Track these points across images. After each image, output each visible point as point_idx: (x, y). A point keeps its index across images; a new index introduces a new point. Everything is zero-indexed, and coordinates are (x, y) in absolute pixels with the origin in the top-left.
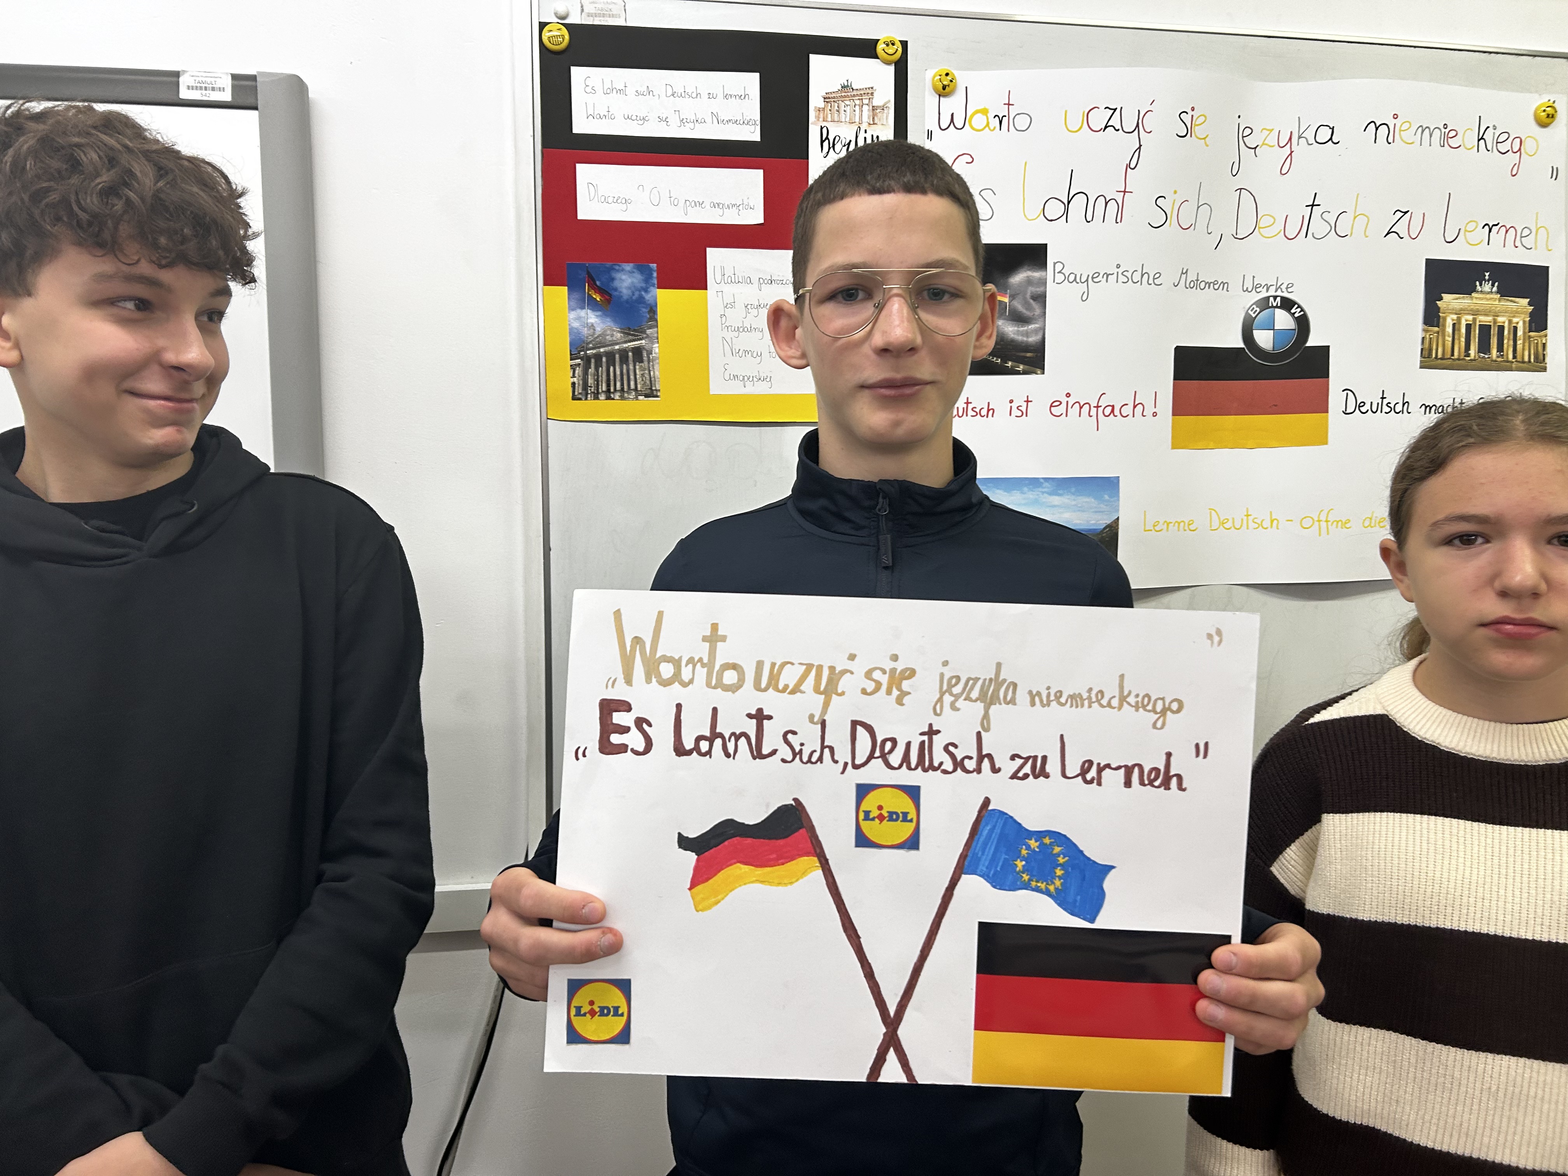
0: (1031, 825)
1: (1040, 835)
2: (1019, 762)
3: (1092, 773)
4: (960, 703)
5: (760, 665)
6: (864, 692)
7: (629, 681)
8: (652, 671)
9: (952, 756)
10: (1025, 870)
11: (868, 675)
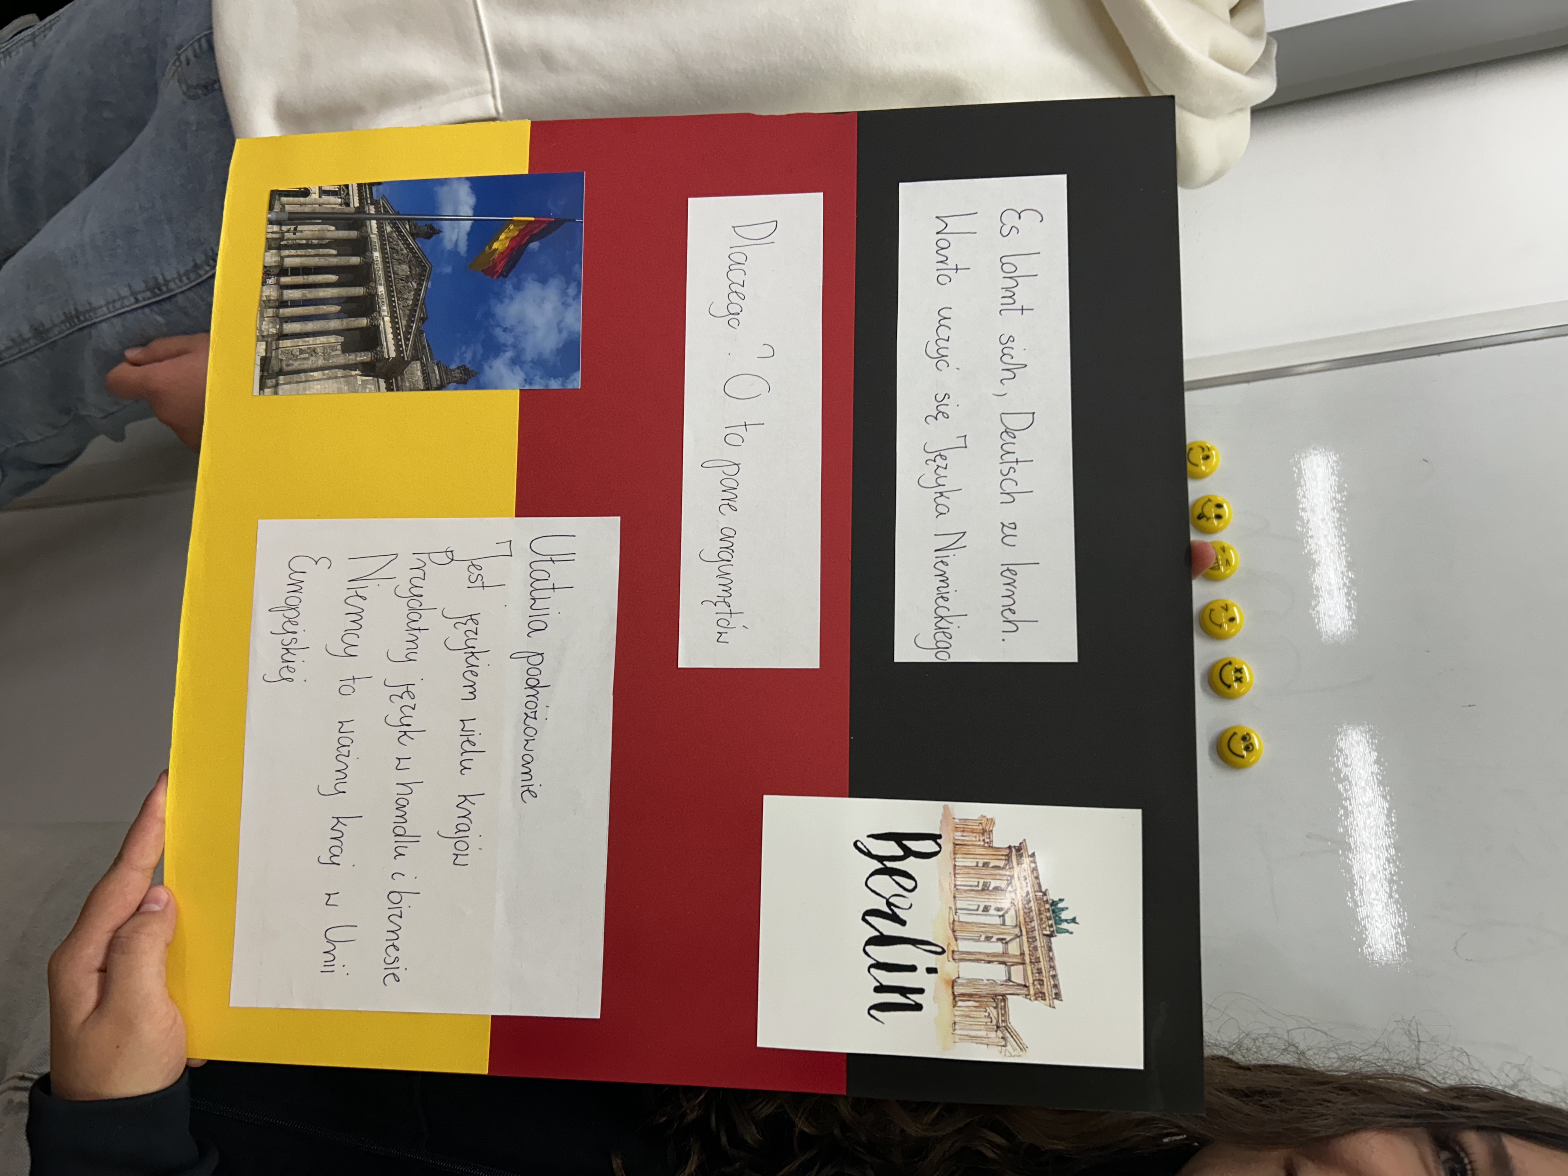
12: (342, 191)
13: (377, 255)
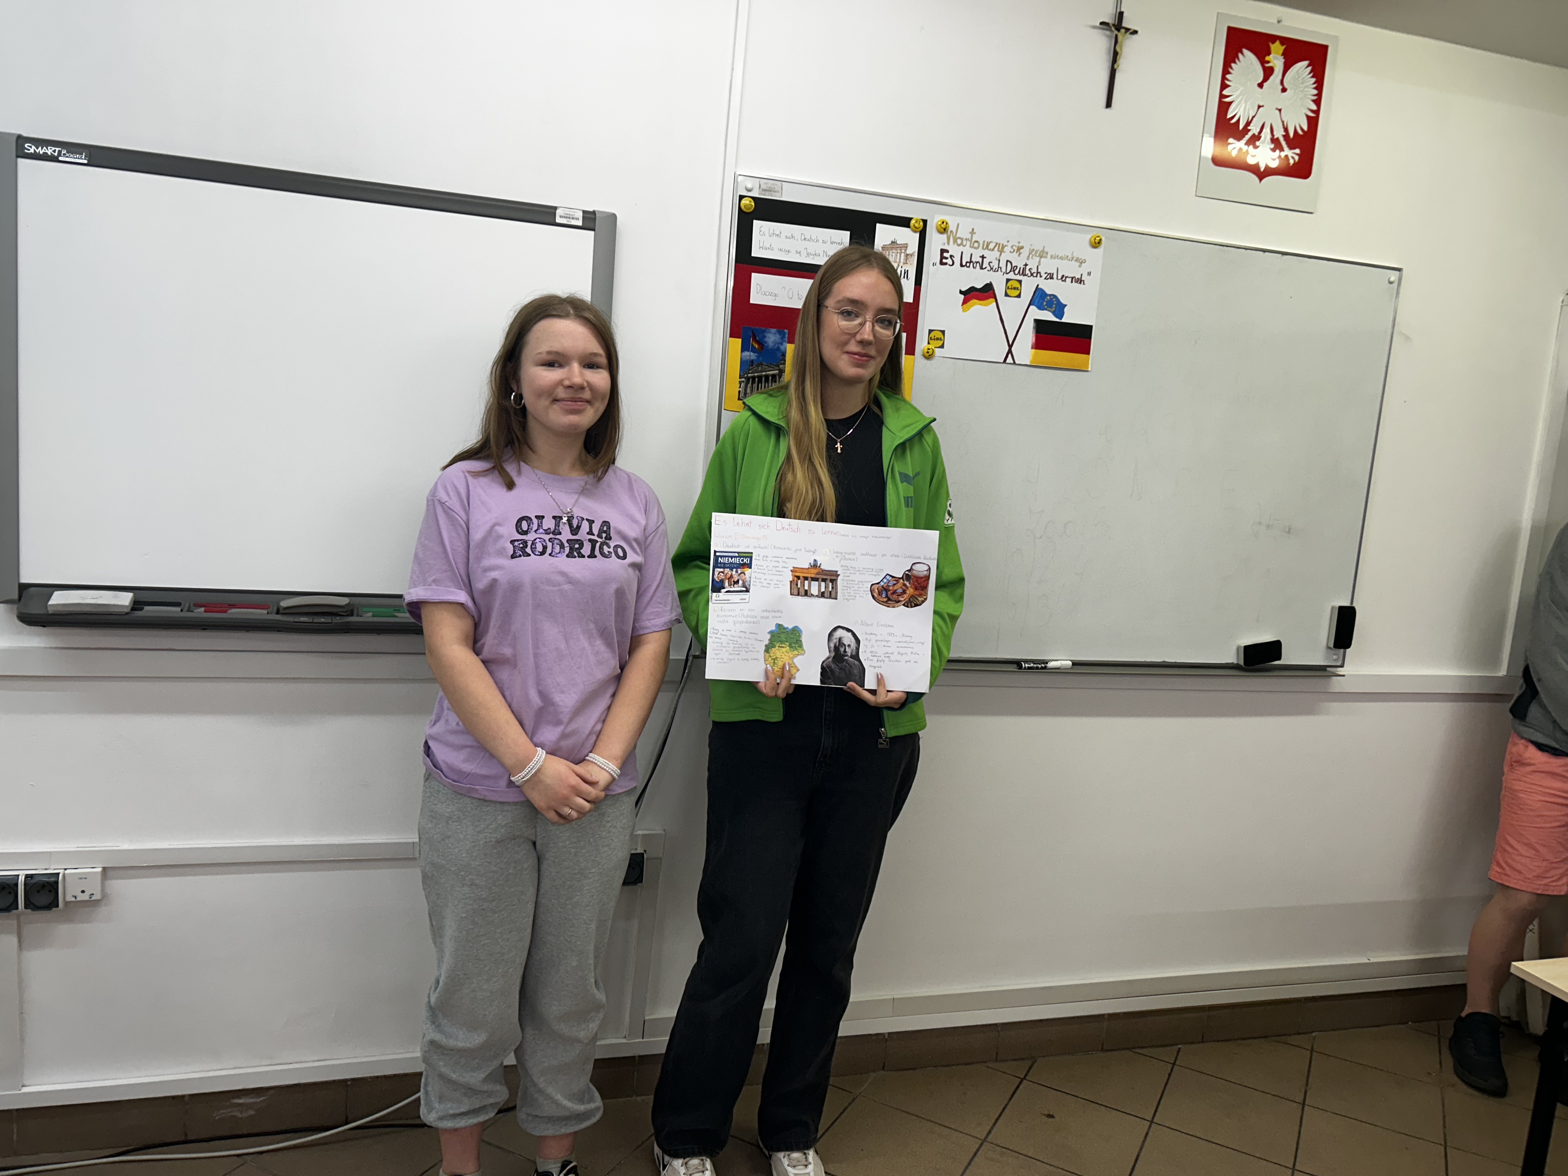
0: (1048, 292)
1: (1051, 295)
2: (1047, 275)
3: (1064, 279)
4: (1034, 257)
5: (984, 242)
6: (1010, 252)
7: (948, 243)
8: (955, 241)
9: (1031, 272)
10: (1046, 305)
11: (1012, 247)
12: (740, 383)
13: (756, 374)
